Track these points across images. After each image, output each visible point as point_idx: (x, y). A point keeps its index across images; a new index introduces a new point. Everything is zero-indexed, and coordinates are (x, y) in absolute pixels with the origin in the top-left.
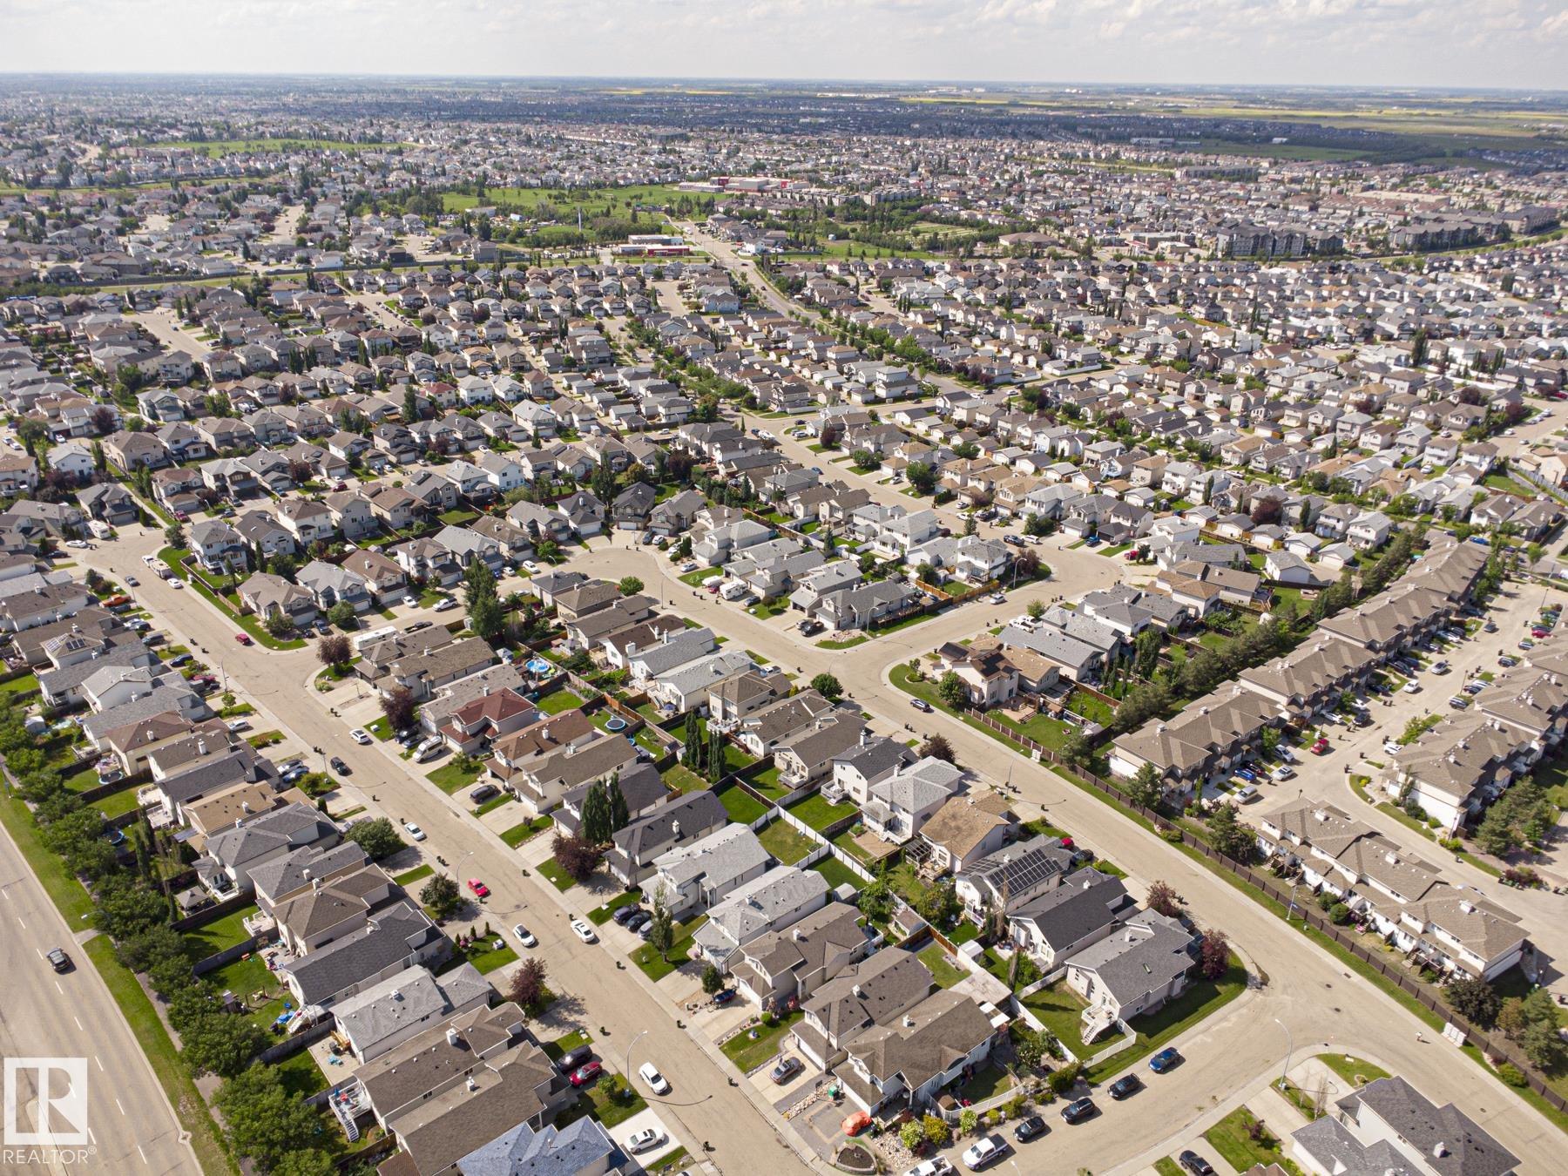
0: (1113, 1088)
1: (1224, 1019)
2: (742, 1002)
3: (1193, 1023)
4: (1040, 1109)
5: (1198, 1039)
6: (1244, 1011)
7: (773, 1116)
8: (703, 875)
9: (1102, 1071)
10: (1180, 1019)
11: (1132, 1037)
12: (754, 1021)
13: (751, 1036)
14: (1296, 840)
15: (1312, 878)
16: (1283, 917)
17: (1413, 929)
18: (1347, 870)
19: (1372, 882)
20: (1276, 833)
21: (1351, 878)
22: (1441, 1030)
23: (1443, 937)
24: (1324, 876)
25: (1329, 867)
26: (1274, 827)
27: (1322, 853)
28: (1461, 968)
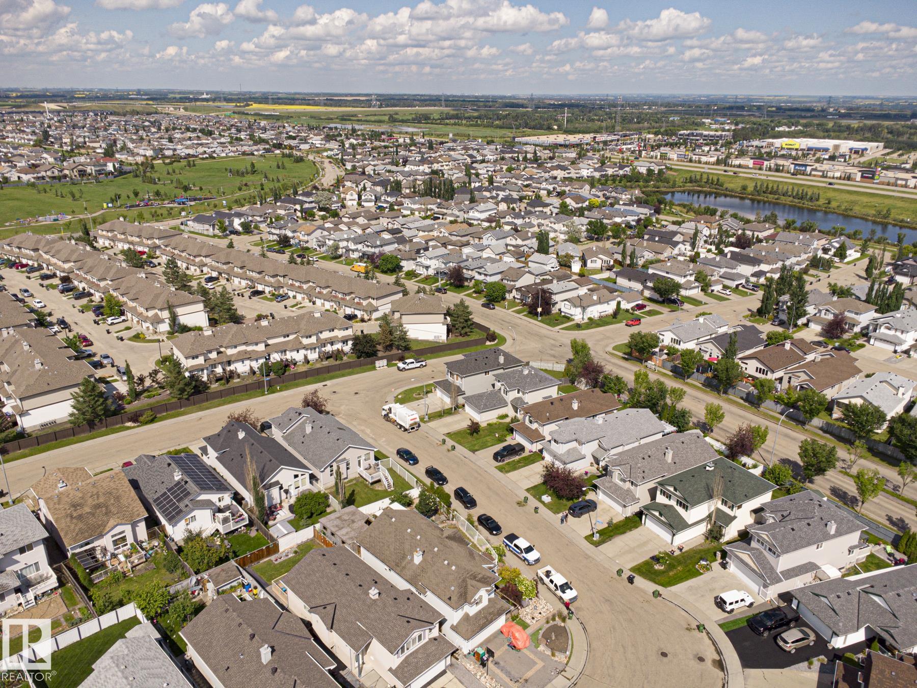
1: (363, 431)
14: (213, 355)
15: (242, 368)
16: (263, 395)
17: (313, 344)
18: (257, 344)
19: (270, 342)
20: (201, 360)
21: (261, 347)
22: (374, 368)
23: (325, 335)
24: (249, 358)
25: (246, 352)
26: (197, 357)
27: (236, 347)
28: (345, 342)
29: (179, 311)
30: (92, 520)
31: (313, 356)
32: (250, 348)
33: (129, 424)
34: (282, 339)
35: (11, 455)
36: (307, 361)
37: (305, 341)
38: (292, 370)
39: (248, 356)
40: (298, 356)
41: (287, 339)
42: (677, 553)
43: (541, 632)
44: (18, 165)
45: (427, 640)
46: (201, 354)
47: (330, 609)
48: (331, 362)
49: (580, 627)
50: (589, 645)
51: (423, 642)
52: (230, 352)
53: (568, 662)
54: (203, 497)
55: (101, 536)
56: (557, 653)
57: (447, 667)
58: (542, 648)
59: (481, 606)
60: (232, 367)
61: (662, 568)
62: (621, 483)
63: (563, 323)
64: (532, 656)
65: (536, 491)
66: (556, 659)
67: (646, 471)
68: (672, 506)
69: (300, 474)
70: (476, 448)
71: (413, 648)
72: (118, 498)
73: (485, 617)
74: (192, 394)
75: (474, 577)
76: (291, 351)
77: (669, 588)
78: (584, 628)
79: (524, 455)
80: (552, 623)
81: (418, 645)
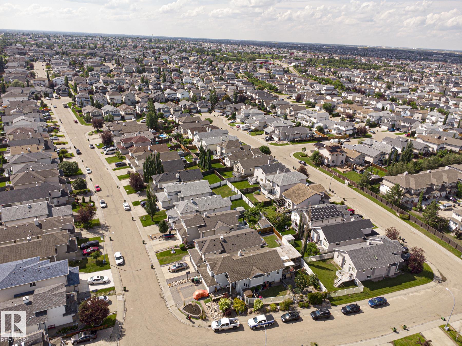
0: (344, 308)
1: (417, 291)
3: (398, 290)
4: (299, 309)
5: (400, 297)
6: (429, 290)
7: (164, 285)
8: (180, 192)
9: (340, 300)
10: (390, 286)
11: (361, 288)
30: (293, 194)
33: (397, 213)
55: (287, 199)
72: (303, 196)
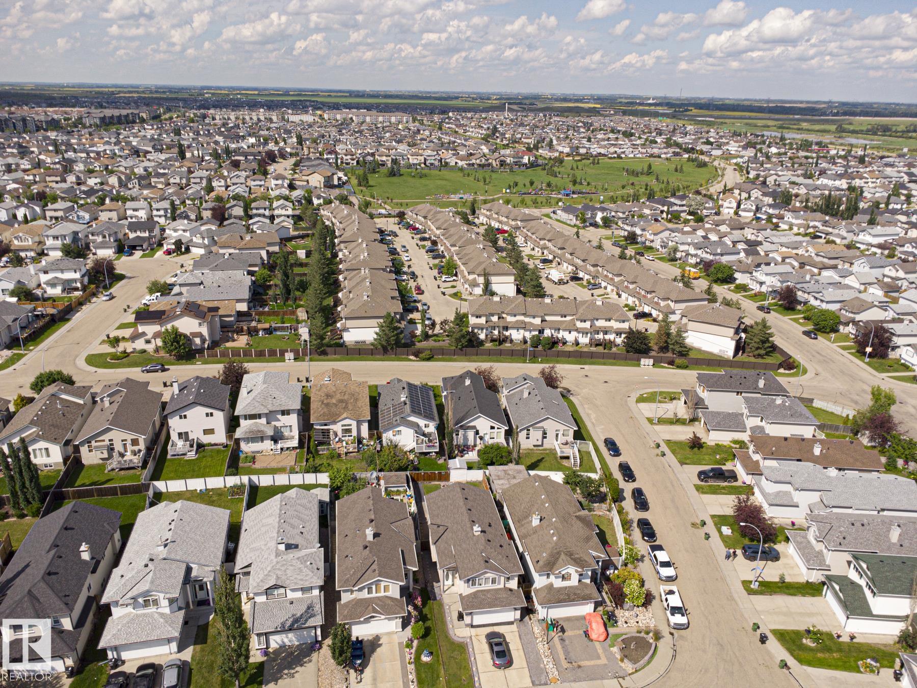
2: (375, 643)
5: (598, 429)
6: (586, 406)
8: (189, 570)
12: (409, 645)
13: (425, 659)
14: (495, 319)
15: (516, 335)
16: (525, 362)
17: (586, 328)
18: (534, 317)
19: (547, 318)
20: (483, 320)
21: (537, 321)
22: (639, 365)
23: (601, 323)
24: (524, 328)
25: (523, 322)
26: (480, 317)
27: (515, 316)
28: (619, 333)
29: (494, 279)
30: (334, 409)
31: (584, 340)
32: (527, 320)
33: (412, 357)
34: (559, 318)
35: (329, 357)
36: (577, 344)
37: (579, 325)
38: (560, 347)
39: (524, 326)
40: (570, 337)
41: (564, 319)
42: (845, 639)
43: (624, 637)
44: (461, 153)
45: (502, 586)
46: (484, 315)
47: (442, 529)
48: (600, 349)
49: (671, 652)
50: (667, 671)
51: (496, 586)
52: (510, 319)
53: (632, 673)
54: (413, 419)
55: (335, 422)
56: (626, 660)
57: (516, 620)
58: (615, 650)
59: (566, 584)
60: (507, 333)
61: (813, 645)
62: (813, 542)
63: (896, 371)
64: (600, 651)
65: (720, 520)
66: (622, 665)
67: (848, 538)
68: (860, 586)
69: (496, 427)
70: (688, 461)
71: (484, 587)
72: (356, 400)
73: (568, 595)
74: (466, 346)
75: (570, 554)
76: (564, 330)
77: (805, 667)
78: (674, 656)
79: (735, 484)
80: (642, 635)
81: (489, 586)
